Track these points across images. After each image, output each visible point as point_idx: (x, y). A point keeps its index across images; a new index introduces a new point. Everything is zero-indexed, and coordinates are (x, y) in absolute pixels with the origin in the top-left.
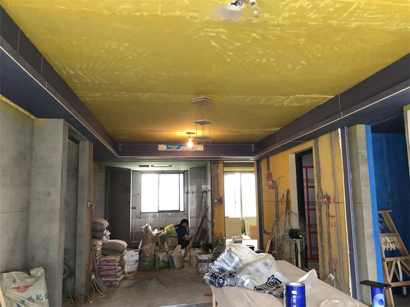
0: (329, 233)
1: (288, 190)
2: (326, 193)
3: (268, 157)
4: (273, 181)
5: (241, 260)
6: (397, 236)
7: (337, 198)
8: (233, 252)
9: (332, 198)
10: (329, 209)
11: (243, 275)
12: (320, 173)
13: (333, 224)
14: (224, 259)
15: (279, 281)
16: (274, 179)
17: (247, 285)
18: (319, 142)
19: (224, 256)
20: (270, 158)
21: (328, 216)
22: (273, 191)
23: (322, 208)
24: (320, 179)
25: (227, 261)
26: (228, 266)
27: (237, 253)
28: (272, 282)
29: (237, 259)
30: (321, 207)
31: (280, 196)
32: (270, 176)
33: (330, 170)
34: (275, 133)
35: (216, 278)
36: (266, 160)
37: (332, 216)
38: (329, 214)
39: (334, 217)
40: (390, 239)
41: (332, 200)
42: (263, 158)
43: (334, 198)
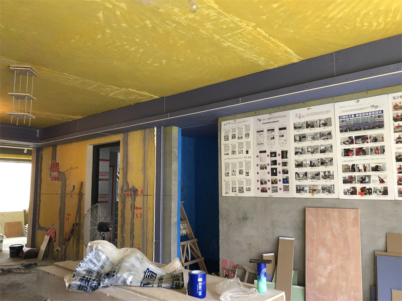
0: (132, 224)
1: (82, 182)
2: (133, 186)
3: (54, 146)
4: (59, 172)
5: (108, 258)
6: (187, 223)
7: (146, 190)
8: (99, 250)
9: (140, 191)
10: (134, 201)
11: (124, 272)
12: (127, 167)
13: (139, 215)
14: (92, 258)
15: (154, 273)
16: (61, 170)
17: (131, 282)
18: (129, 137)
19: (92, 255)
20: (58, 147)
21: (133, 207)
22: (59, 183)
23: (127, 200)
24: (127, 172)
25: (94, 261)
26: (95, 265)
27: (103, 251)
28: (149, 276)
29: (103, 257)
30: (125, 199)
31: (69, 189)
32: (55, 166)
33: (141, 165)
34: (75, 121)
35: (89, 281)
36: (51, 149)
37: (137, 208)
38: (134, 206)
39: (141, 208)
40: (183, 226)
41: (139, 193)
42: (48, 146)
43: (142, 190)
